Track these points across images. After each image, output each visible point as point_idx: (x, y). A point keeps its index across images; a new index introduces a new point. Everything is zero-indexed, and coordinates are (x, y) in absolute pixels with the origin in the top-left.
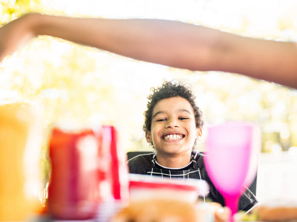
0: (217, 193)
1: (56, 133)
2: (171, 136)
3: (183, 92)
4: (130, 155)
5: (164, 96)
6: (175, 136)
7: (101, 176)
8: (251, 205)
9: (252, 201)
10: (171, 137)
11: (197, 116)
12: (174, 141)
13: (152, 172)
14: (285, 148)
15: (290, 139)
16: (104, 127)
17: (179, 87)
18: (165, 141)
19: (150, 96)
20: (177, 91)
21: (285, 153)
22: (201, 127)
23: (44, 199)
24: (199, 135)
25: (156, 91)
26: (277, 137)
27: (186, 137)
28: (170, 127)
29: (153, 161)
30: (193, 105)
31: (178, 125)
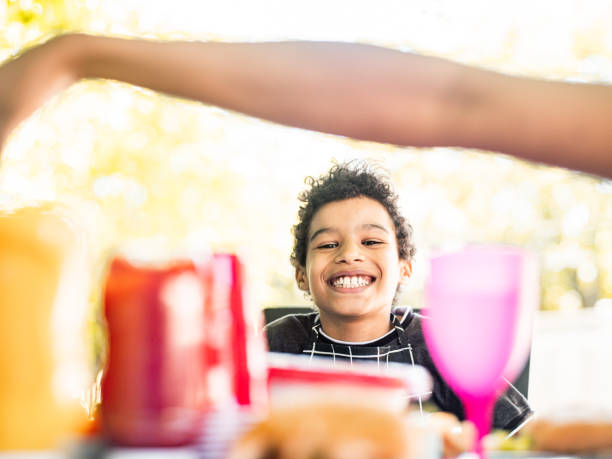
0: (447, 395)
1: (118, 267)
2: (347, 279)
3: (372, 188)
4: (270, 314)
5: (333, 195)
6: (355, 279)
7: (210, 357)
8: (519, 420)
9: (520, 411)
10: (346, 282)
11: (401, 236)
12: (352, 290)
13: (313, 351)
14: (588, 301)
15: (599, 281)
16: (216, 256)
17: (364, 176)
18: (336, 290)
19: (304, 195)
20: (361, 185)
21: (588, 311)
22: (409, 258)
23: (94, 404)
24: (406, 274)
25: (316, 184)
26: (572, 279)
27: (377, 280)
28: (344, 261)
29: (314, 328)
30: (392, 213)
31: (362, 258)
